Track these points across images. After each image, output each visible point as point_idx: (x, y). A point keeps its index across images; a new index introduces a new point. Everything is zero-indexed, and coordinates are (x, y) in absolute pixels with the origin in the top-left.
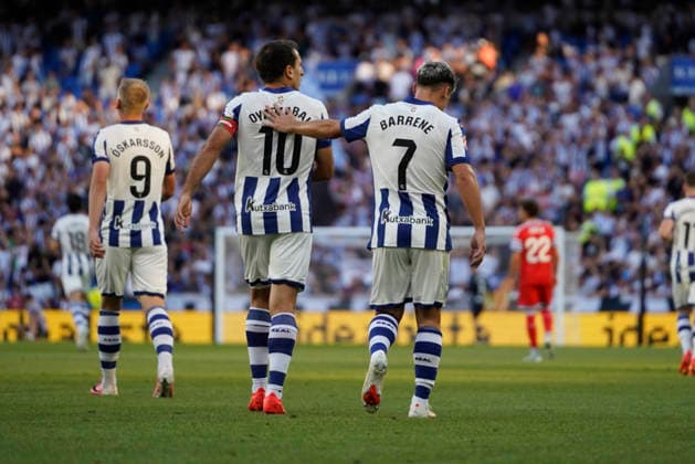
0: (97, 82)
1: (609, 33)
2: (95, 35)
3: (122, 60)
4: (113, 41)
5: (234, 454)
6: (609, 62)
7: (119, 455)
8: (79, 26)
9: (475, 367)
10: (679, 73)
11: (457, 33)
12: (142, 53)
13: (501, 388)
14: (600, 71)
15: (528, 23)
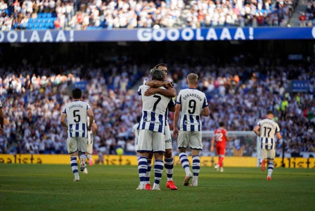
0: (119, 87)
1: (273, 73)
2: (119, 72)
3: (127, 80)
4: (125, 74)
5: (160, 199)
6: (273, 82)
7: (126, 199)
8: (115, 70)
9: (233, 173)
10: (295, 85)
11: (228, 73)
12: (132, 78)
13: (240, 180)
14: (270, 85)
15: (249, 70)
